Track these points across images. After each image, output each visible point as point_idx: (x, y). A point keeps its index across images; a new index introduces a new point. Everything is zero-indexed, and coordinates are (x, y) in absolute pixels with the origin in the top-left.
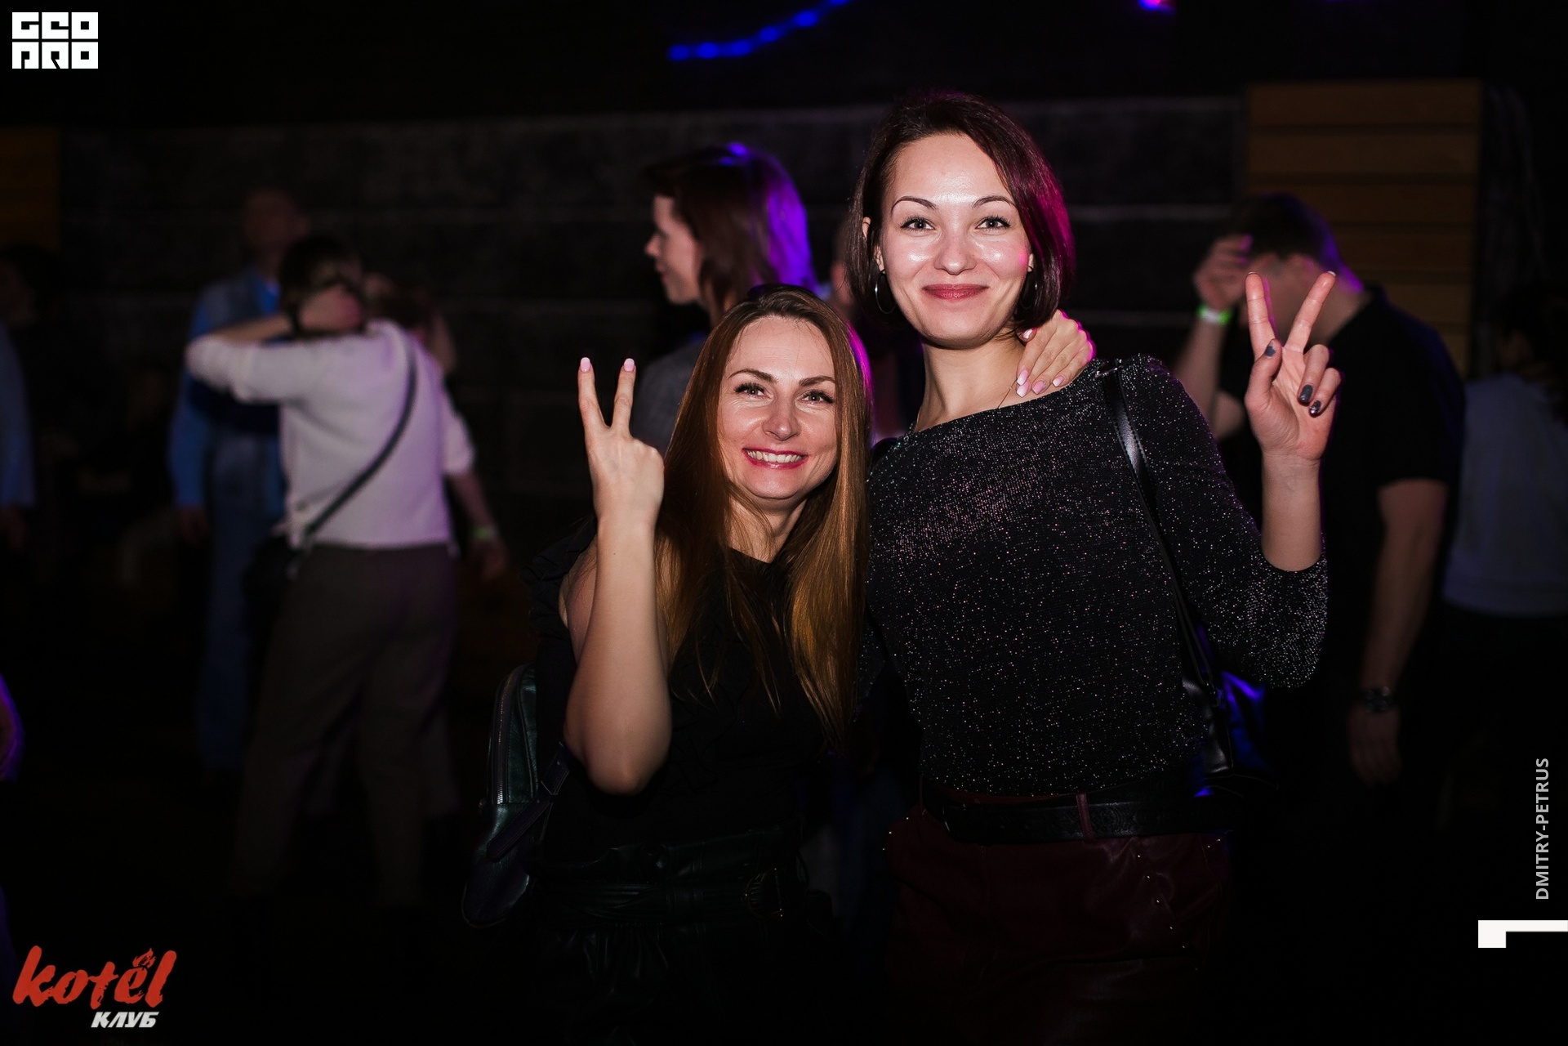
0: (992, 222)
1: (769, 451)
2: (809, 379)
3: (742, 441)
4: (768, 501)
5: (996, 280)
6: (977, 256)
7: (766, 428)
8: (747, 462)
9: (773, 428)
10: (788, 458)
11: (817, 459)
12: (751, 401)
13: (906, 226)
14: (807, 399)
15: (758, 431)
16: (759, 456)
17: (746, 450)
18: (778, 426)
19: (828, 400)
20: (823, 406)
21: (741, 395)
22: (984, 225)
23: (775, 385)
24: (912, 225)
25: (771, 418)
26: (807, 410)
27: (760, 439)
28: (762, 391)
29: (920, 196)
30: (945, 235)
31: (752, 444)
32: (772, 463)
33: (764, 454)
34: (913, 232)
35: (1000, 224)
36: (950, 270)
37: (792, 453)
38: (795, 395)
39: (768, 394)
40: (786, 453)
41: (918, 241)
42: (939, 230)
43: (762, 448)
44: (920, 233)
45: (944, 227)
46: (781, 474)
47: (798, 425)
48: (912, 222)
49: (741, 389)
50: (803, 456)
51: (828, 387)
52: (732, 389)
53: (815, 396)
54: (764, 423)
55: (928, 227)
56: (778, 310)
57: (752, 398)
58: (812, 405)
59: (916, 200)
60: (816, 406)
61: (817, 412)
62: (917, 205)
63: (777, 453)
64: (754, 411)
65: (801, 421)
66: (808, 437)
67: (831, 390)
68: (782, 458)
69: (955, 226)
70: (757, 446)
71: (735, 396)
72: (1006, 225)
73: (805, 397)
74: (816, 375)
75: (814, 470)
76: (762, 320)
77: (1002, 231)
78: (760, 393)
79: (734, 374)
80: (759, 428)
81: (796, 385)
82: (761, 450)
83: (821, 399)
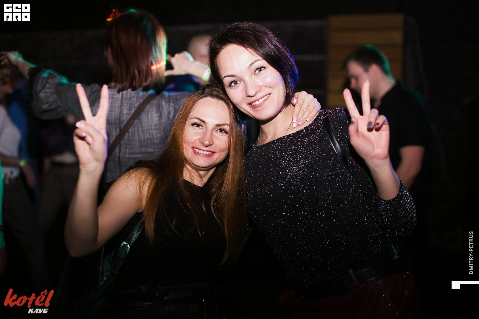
1: (201, 150)
2: (219, 124)
3: (192, 144)
4: (199, 168)
7: (201, 141)
8: (193, 152)
9: (203, 141)
10: (208, 153)
11: (219, 154)
12: (196, 130)
14: (218, 131)
15: (198, 142)
16: (197, 150)
17: (193, 148)
18: (205, 141)
19: (226, 132)
20: (225, 134)
21: (193, 127)
23: (206, 125)
25: (203, 137)
26: (218, 136)
27: (198, 145)
28: (201, 126)
31: (195, 146)
32: (202, 154)
33: (199, 150)
35: (263, 69)
37: (210, 151)
38: (214, 129)
39: (203, 127)
40: (207, 151)
43: (198, 148)
46: (205, 159)
47: (213, 141)
49: (193, 124)
50: (213, 153)
51: (227, 128)
52: (190, 124)
53: (221, 130)
54: (200, 139)
56: (212, 96)
57: (197, 128)
58: (220, 133)
60: (221, 134)
61: (221, 137)
63: (204, 151)
64: (196, 134)
65: (214, 140)
66: (216, 146)
67: (227, 129)
68: (205, 153)
70: (197, 147)
71: (191, 126)
72: (265, 68)
73: (217, 130)
74: (222, 123)
75: (218, 158)
76: (205, 99)
77: (265, 71)
78: (200, 127)
79: (192, 118)
80: (198, 140)
81: (214, 126)
82: (198, 149)
83: (224, 132)
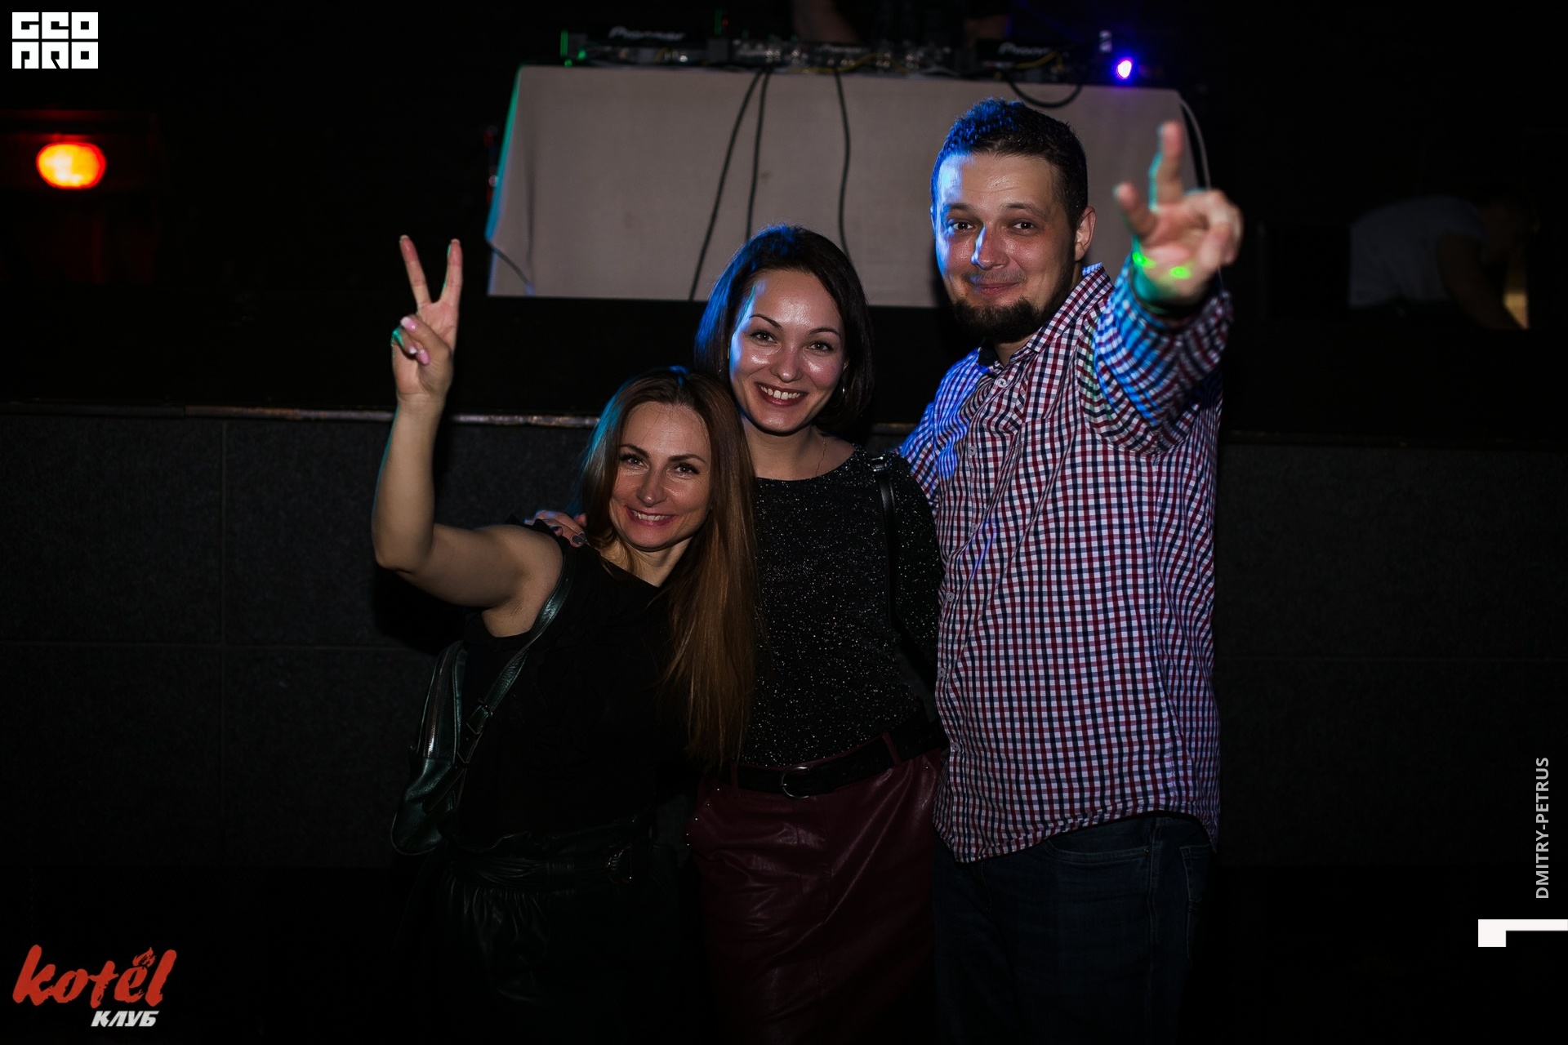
0: (820, 345)
1: (641, 512)
2: (682, 455)
3: (623, 501)
5: (815, 389)
6: (804, 369)
11: (684, 517)
12: (631, 469)
13: (753, 334)
14: (679, 470)
15: (634, 495)
17: (627, 507)
19: (695, 472)
20: (691, 476)
21: (625, 463)
22: (813, 347)
23: (649, 460)
25: (643, 487)
26: (676, 480)
28: (641, 462)
33: (638, 513)
36: (782, 379)
38: (668, 465)
39: (644, 464)
41: (761, 349)
42: (779, 344)
43: (637, 509)
44: (764, 343)
45: (783, 343)
48: (758, 333)
49: (625, 458)
53: (686, 469)
55: (770, 339)
58: (681, 474)
59: (763, 317)
60: (684, 477)
61: (684, 481)
62: (767, 323)
64: (631, 479)
65: (669, 489)
73: (677, 468)
74: (688, 452)
77: (827, 353)
78: (640, 464)
79: (621, 446)
80: (635, 493)
81: (670, 458)
82: (635, 510)
83: (691, 472)
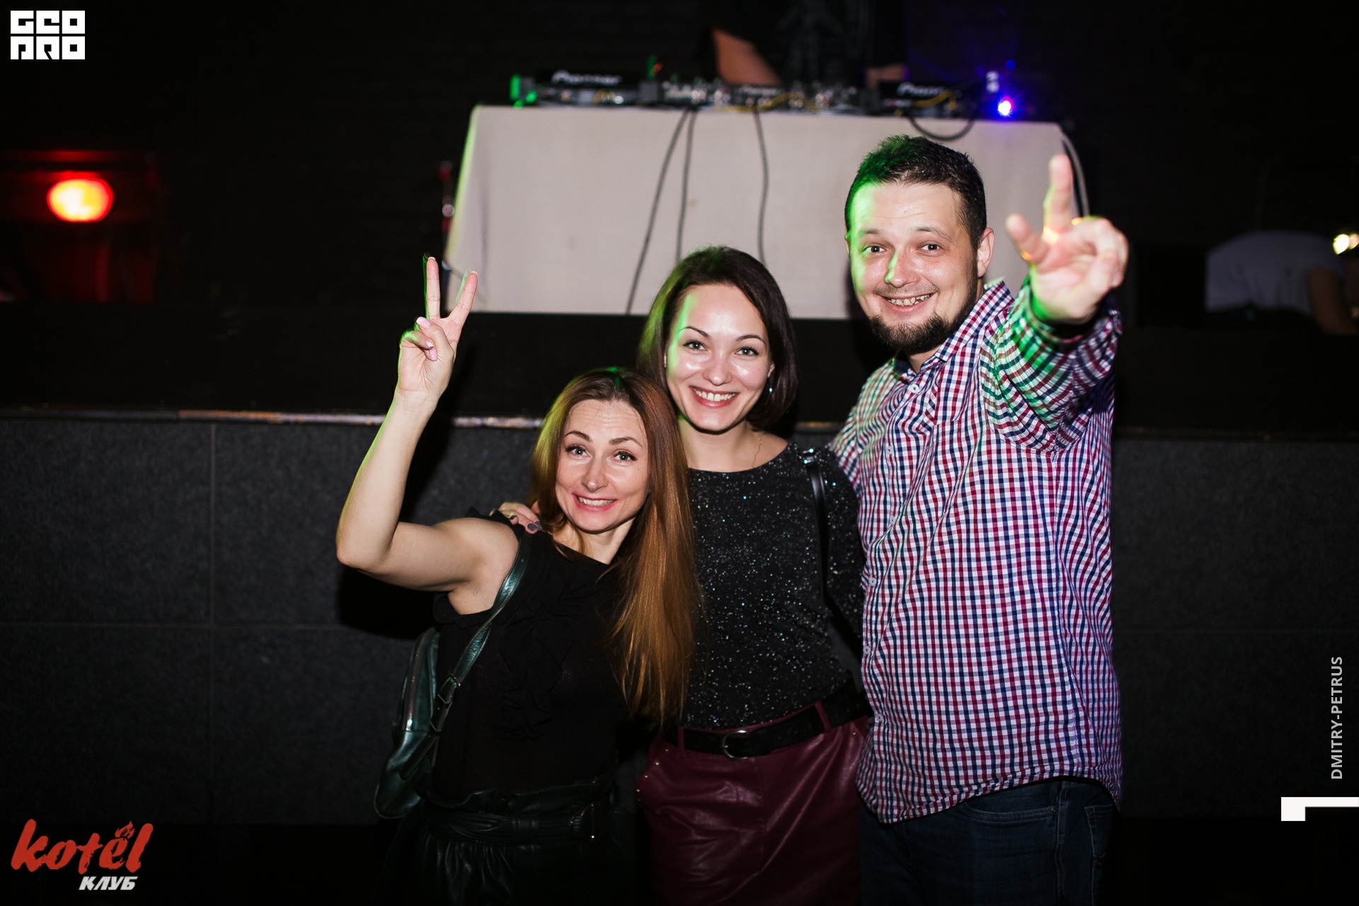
0: (747, 350)
2: (617, 439)
5: (745, 389)
6: (733, 373)
13: (687, 345)
22: (741, 353)
23: (594, 446)
24: (691, 346)
29: (700, 328)
30: (714, 356)
34: (691, 351)
35: (751, 353)
36: (714, 382)
41: (693, 356)
42: (710, 351)
44: (696, 351)
45: (713, 349)
48: (691, 343)
49: (571, 449)
51: (632, 446)
55: (702, 348)
57: (577, 456)
59: (694, 329)
67: (634, 448)
69: (721, 353)
72: (756, 353)
77: (753, 357)
81: (605, 446)
